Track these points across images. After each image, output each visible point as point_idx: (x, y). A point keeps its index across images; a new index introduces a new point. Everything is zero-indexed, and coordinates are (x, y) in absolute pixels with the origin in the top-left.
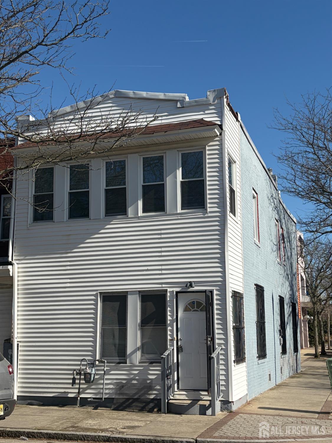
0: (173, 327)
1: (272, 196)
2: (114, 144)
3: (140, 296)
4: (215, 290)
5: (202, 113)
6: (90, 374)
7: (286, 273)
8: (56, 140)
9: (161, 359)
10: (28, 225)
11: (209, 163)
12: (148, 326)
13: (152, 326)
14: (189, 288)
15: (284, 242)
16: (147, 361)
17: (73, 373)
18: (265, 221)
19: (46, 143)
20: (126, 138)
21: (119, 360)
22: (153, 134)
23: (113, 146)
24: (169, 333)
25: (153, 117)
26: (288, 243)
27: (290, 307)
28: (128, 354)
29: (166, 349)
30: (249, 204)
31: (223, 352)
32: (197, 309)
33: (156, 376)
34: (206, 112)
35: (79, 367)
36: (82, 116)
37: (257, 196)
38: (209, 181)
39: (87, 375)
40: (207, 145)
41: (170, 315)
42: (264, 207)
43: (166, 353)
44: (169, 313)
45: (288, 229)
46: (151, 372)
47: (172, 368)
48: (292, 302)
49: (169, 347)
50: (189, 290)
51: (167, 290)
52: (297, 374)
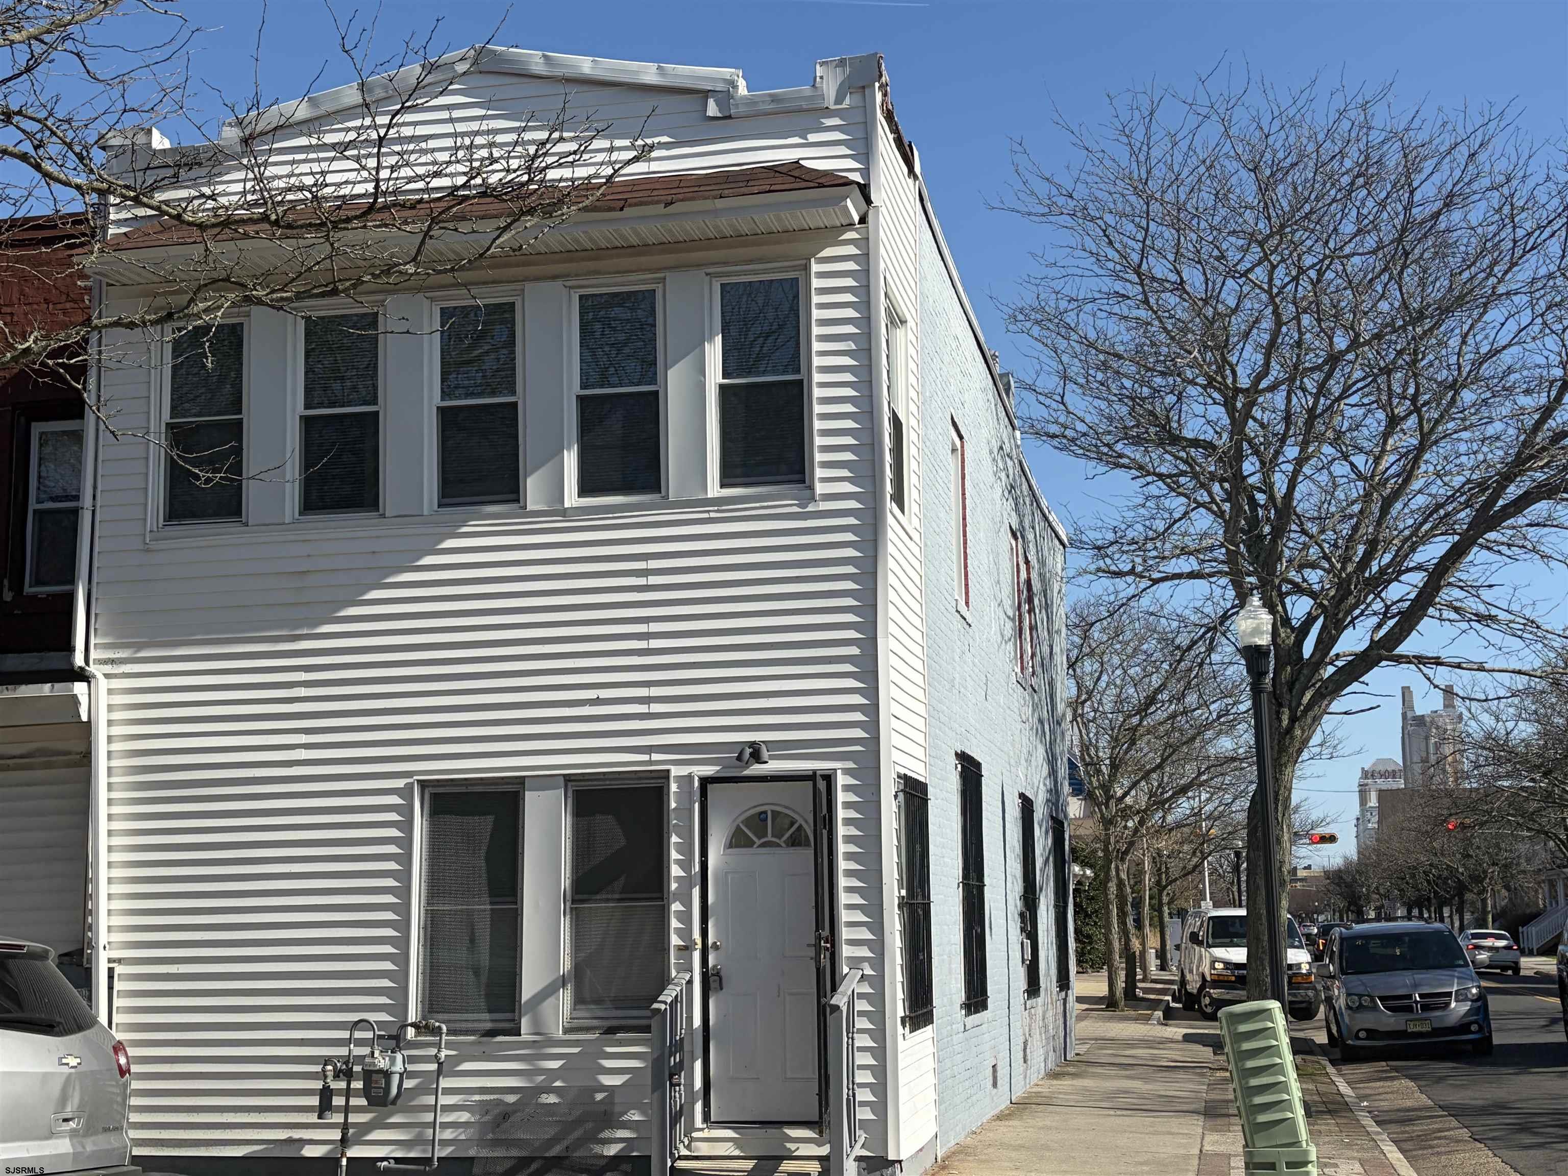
0: (688, 905)
1: (1001, 448)
2: (495, 240)
3: (570, 794)
4: (839, 772)
5: (796, 140)
6: (387, 1074)
7: (1036, 715)
8: (277, 220)
9: (649, 1018)
10: (148, 535)
11: (823, 322)
12: (596, 901)
13: (613, 900)
14: (747, 765)
15: (1031, 610)
16: (595, 1023)
17: (324, 1071)
18: (981, 535)
19: (236, 231)
20: (536, 219)
21: (492, 1021)
22: (622, 209)
23: (488, 249)
24: (674, 923)
25: (633, 147)
26: (1044, 611)
27: (1047, 832)
28: (524, 1000)
29: (664, 981)
30: (941, 473)
31: (866, 989)
32: (774, 839)
33: (626, 1077)
34: (812, 138)
35: (343, 1051)
36: (382, 135)
37: (962, 447)
38: (822, 385)
39: (374, 1077)
40: (814, 256)
41: (678, 862)
42: (982, 485)
43: (668, 995)
44: (674, 855)
45: (1042, 563)
46: (608, 1064)
47: (687, 1047)
48: (1052, 817)
49: (674, 973)
50: (747, 773)
51: (668, 771)
52: (1067, 1065)
